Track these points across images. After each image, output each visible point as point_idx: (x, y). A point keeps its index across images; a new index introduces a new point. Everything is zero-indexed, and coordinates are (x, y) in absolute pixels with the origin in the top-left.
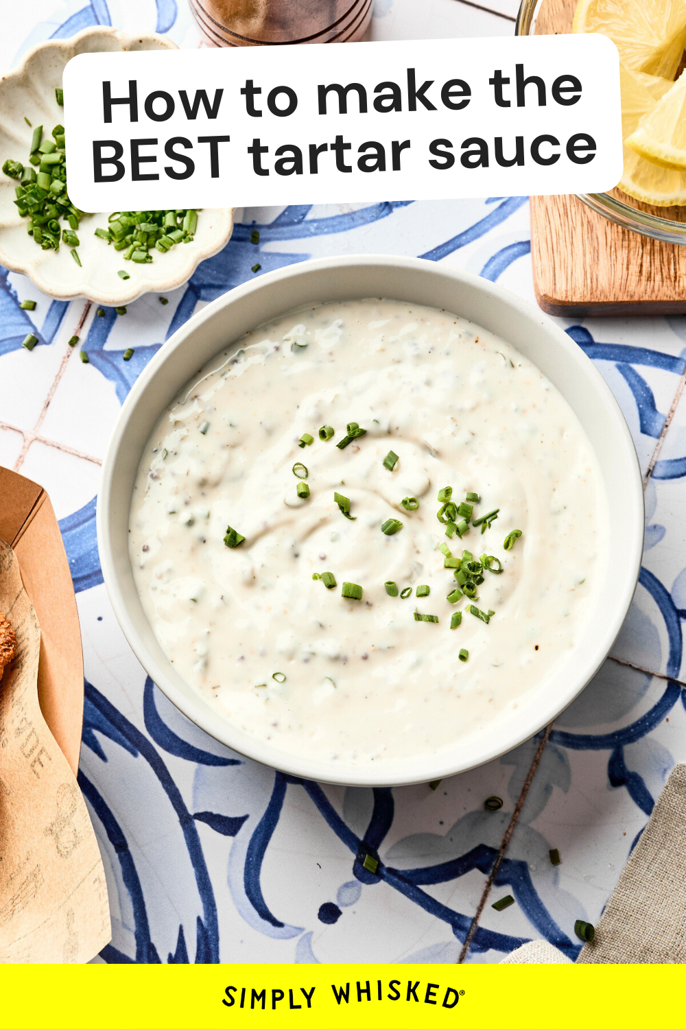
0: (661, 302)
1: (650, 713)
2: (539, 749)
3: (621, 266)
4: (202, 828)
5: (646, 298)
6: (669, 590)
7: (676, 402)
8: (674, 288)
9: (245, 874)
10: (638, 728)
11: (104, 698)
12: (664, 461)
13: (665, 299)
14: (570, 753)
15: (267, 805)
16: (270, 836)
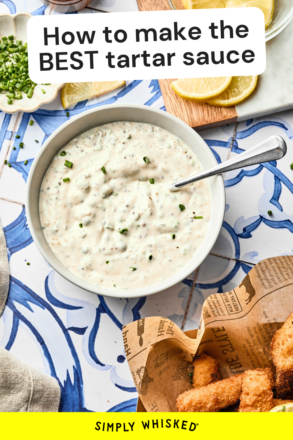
0: (218, 122)
1: (230, 273)
2: (191, 291)
3: (201, 112)
4: (71, 333)
5: (212, 122)
6: (233, 227)
7: (228, 158)
8: (222, 116)
9: (89, 348)
10: (226, 279)
11: (30, 289)
12: (226, 181)
13: (219, 120)
14: (203, 291)
15: (94, 322)
16: (97, 333)
